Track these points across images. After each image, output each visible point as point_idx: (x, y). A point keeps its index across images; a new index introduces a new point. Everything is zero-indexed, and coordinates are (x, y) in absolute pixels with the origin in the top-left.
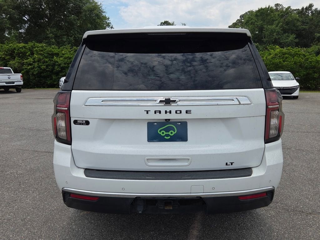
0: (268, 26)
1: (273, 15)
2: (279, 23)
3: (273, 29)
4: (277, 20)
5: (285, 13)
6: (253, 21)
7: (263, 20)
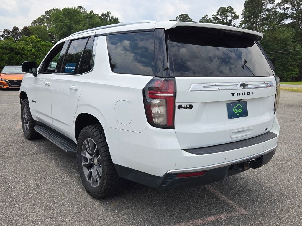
0: (76, 26)
1: (79, 16)
2: (85, 24)
3: (81, 29)
4: (83, 21)
5: (90, 16)
6: (62, 19)
7: (71, 19)
